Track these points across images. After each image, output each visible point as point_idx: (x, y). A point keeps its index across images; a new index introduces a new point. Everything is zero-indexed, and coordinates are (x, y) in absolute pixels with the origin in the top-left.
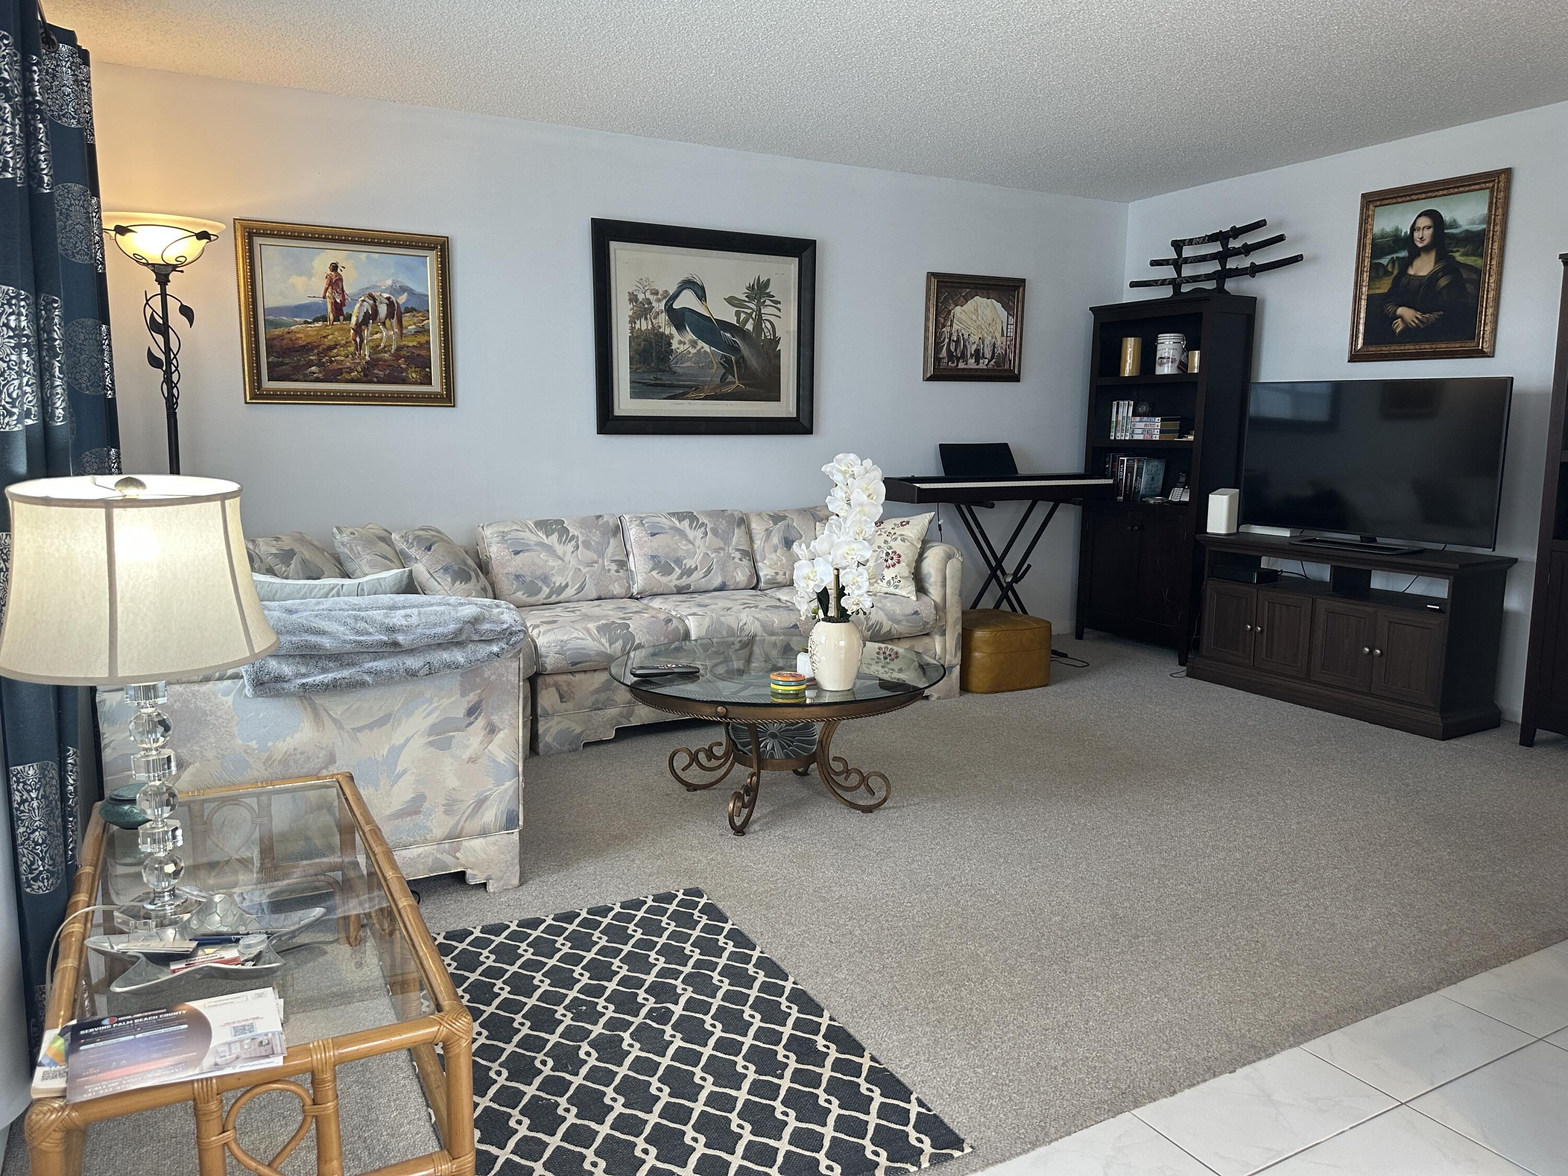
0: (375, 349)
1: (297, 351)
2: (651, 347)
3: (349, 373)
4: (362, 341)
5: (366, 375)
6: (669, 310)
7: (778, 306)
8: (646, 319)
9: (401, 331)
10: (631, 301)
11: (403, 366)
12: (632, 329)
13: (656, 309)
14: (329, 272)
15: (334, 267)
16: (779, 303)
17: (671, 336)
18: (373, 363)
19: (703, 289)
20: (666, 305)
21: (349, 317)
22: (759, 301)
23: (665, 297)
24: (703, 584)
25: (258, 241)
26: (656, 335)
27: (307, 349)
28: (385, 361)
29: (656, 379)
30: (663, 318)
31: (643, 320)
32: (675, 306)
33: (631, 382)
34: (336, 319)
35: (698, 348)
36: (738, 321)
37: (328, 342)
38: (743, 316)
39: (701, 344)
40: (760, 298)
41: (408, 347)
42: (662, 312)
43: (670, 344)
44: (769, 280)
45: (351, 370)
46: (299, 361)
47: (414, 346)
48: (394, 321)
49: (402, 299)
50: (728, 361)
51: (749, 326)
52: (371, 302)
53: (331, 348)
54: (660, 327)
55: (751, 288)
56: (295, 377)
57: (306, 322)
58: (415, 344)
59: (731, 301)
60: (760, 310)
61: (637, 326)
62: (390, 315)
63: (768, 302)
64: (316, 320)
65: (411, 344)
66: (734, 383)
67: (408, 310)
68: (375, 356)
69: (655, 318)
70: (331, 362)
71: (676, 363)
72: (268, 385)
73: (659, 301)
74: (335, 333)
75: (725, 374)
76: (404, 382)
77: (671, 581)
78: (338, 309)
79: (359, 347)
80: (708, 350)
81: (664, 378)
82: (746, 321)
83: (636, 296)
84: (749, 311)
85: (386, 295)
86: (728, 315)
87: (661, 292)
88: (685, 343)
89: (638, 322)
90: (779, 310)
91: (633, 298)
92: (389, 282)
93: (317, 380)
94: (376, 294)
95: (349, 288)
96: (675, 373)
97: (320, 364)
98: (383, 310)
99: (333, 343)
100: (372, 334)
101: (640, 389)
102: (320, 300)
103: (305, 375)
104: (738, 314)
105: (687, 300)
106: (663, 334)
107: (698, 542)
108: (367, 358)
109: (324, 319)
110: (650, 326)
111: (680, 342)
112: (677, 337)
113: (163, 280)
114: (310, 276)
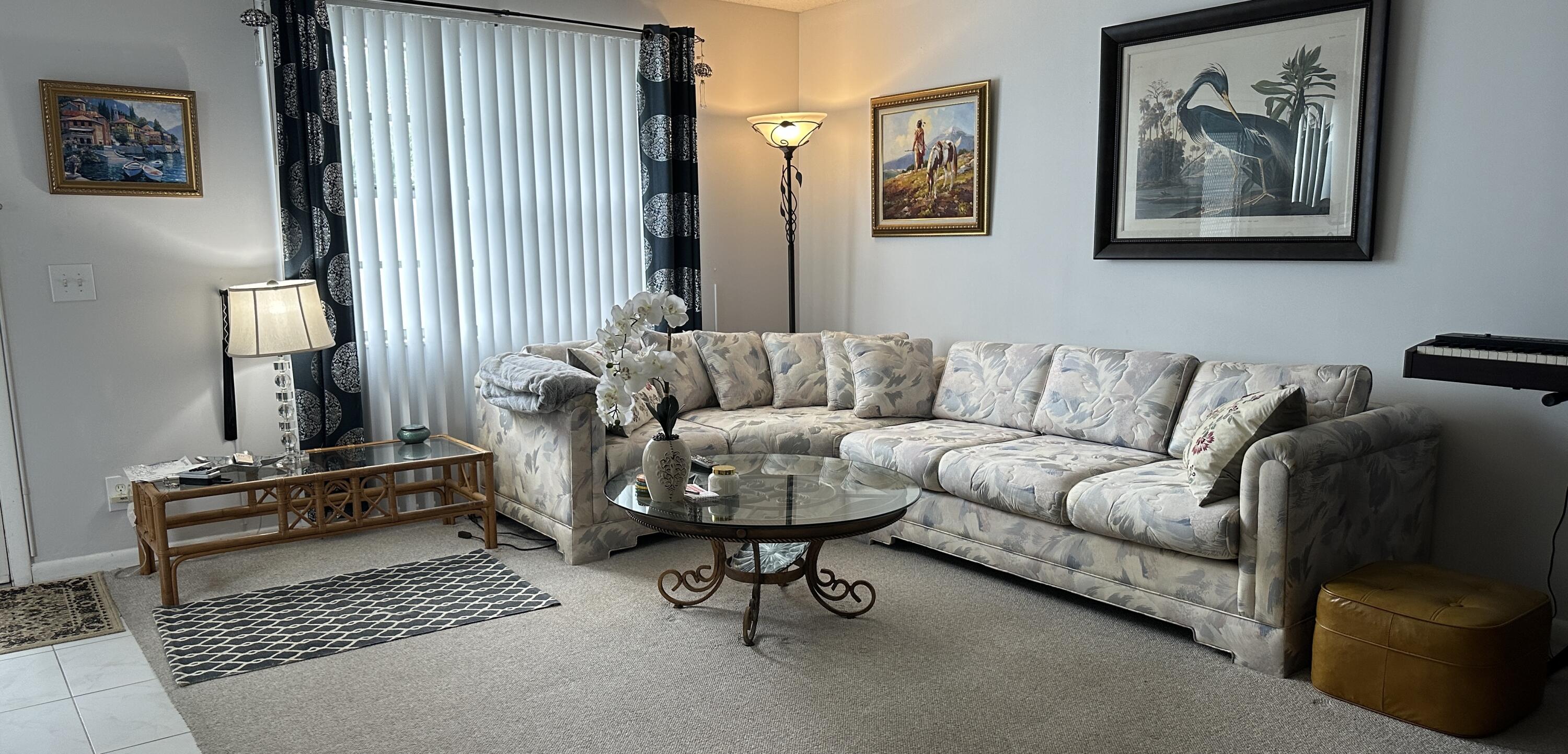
0: (940, 190)
1: (898, 195)
2: (1161, 158)
3: (925, 210)
4: (933, 183)
5: (934, 212)
6: (1184, 113)
7: (1332, 81)
8: (1156, 126)
9: (956, 171)
10: (1142, 109)
11: (956, 201)
12: (1142, 140)
13: (1168, 114)
14: (917, 129)
15: (920, 124)
16: (1334, 77)
17: (1183, 143)
18: (938, 202)
19: (1224, 79)
20: (1178, 107)
21: (926, 165)
22: (1301, 80)
23: (1179, 98)
24: (1097, 432)
25: (881, 112)
26: (1166, 143)
27: (902, 193)
28: (946, 198)
29: (1165, 194)
30: (1176, 122)
31: (1153, 128)
32: (1188, 107)
33: (1137, 201)
34: (919, 167)
35: (1215, 152)
36: (1269, 112)
37: (914, 186)
38: (1276, 104)
39: (1218, 147)
40: (1304, 76)
41: (960, 184)
42: (1174, 115)
43: (1181, 152)
44: (1318, 50)
45: (926, 208)
46: (899, 202)
47: (964, 183)
48: (952, 163)
49: (957, 143)
50: (1254, 165)
51: (1285, 116)
52: (939, 149)
53: (916, 190)
54: (1171, 134)
55: (1291, 65)
56: (896, 216)
57: (904, 172)
58: (964, 181)
59: (1261, 87)
60: (1303, 91)
61: (1147, 137)
62: (950, 159)
63: (1315, 79)
64: (908, 170)
65: (961, 182)
66: (1261, 192)
67: (962, 152)
68: (939, 195)
69: (1167, 123)
70: (915, 202)
71: (1188, 173)
72: (884, 223)
73: (1172, 103)
74: (920, 179)
75: (1248, 181)
76: (956, 215)
77: (1061, 422)
78: (921, 156)
79: (931, 189)
80: (1228, 155)
81: (1172, 192)
82: (1280, 110)
83: (1148, 102)
84: (1285, 96)
85: (948, 142)
86: (1256, 106)
87: (1174, 93)
88: (1198, 149)
89: (1148, 132)
90: (1333, 87)
91: (1145, 105)
92: (950, 130)
93: (908, 217)
94: (942, 142)
95: (927, 140)
96: (1186, 186)
97: (909, 205)
98: (946, 154)
99: (916, 187)
100: (939, 176)
101: (1146, 210)
102: (911, 153)
103: (901, 214)
104: (1269, 103)
105: (1206, 97)
106: (1174, 141)
107: (1106, 387)
108: (935, 197)
109: (912, 168)
110: (1160, 134)
111: (1193, 149)
112: (1190, 142)
113: (789, 157)
114: (906, 134)
